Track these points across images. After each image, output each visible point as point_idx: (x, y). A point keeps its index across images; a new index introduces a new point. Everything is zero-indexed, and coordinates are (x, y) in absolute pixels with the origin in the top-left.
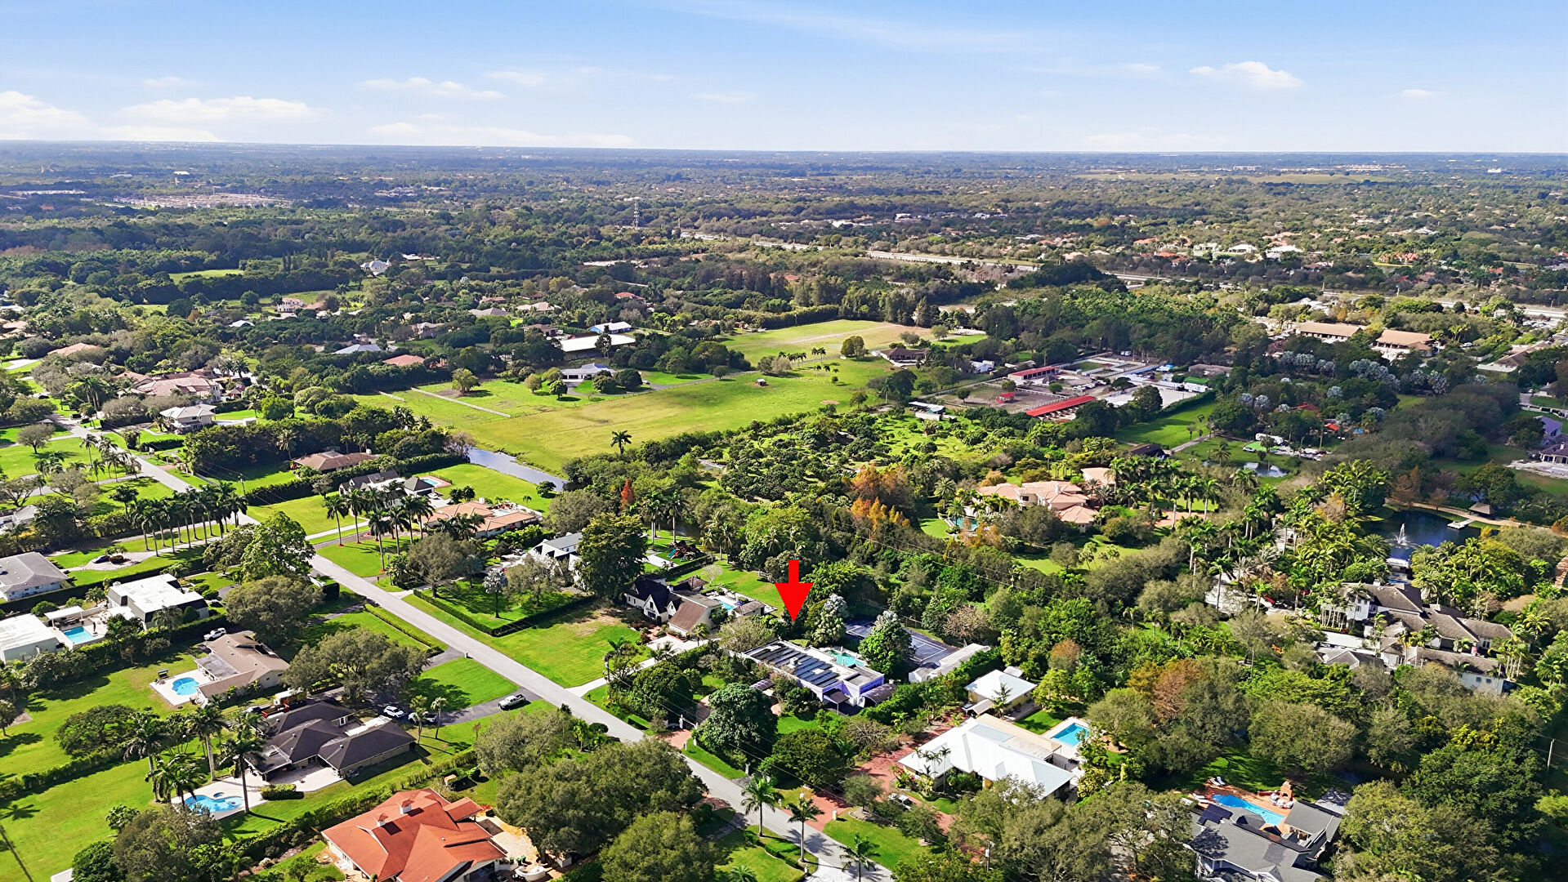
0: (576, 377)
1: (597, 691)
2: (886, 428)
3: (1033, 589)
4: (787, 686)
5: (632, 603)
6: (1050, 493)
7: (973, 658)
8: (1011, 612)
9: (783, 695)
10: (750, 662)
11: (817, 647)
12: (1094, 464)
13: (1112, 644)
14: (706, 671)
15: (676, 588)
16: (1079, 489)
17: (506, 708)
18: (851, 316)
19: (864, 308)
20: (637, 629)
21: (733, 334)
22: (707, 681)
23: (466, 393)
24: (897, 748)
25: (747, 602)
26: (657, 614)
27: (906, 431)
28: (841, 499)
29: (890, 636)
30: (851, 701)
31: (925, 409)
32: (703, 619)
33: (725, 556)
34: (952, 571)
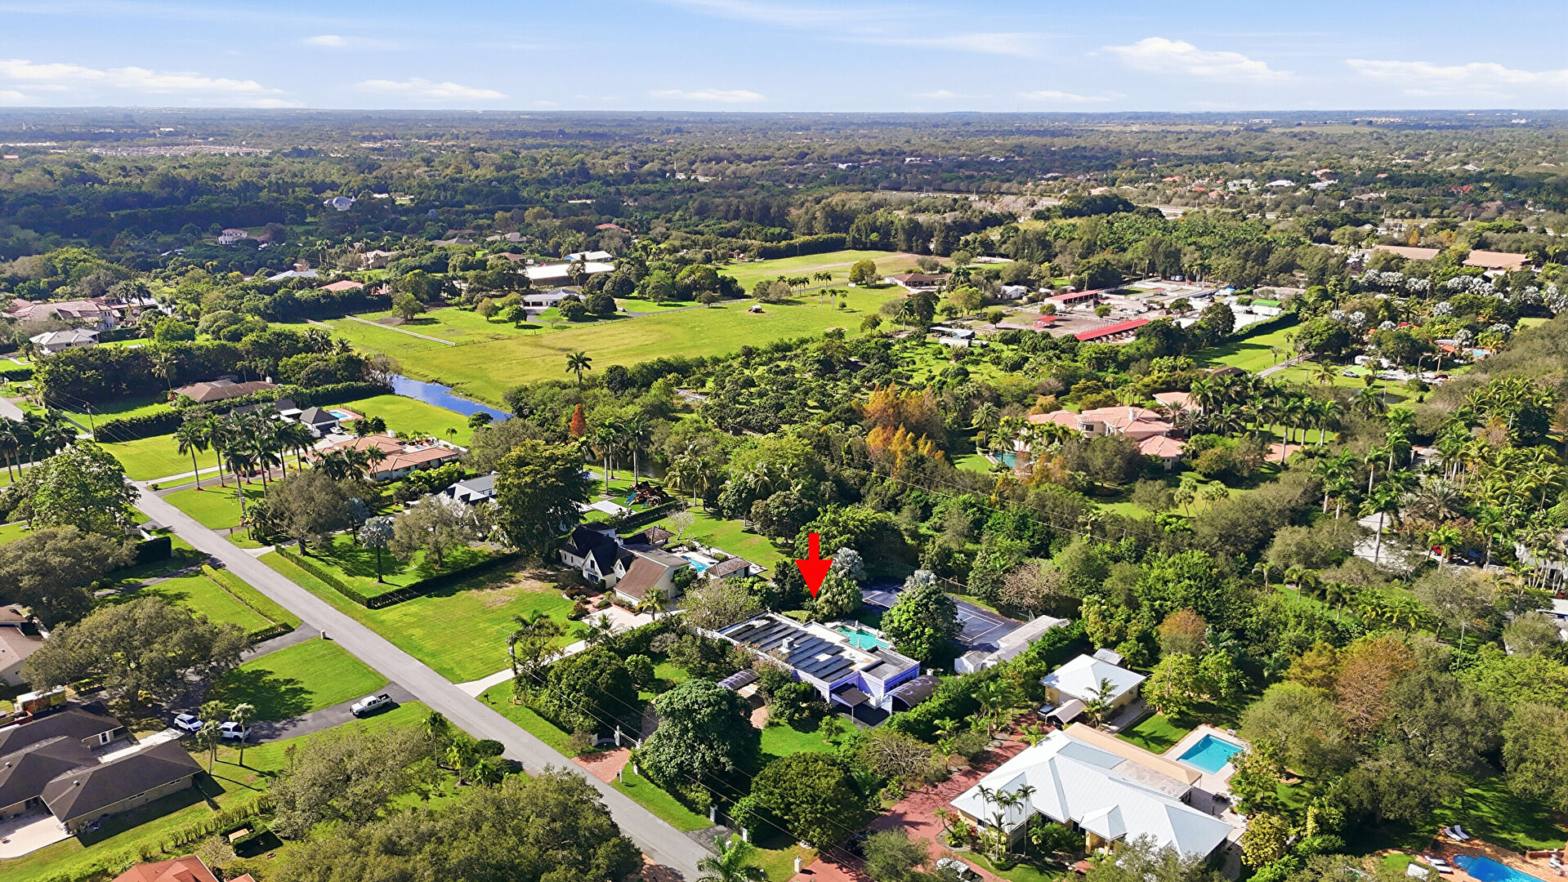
0: (540, 304)
1: (499, 688)
2: (905, 355)
3: (1119, 539)
4: (778, 680)
5: (568, 561)
6: (1121, 419)
7: (1046, 637)
8: (1093, 572)
9: (771, 692)
10: (725, 644)
11: (822, 623)
12: (1169, 387)
13: (1245, 615)
14: (660, 657)
15: (626, 541)
16: (1158, 416)
17: (362, 714)
18: (860, 246)
19: (874, 236)
20: (572, 598)
21: (727, 263)
22: (661, 671)
23: (410, 321)
24: (945, 777)
25: (726, 559)
26: (601, 577)
27: (929, 357)
28: (852, 429)
29: (926, 605)
30: (873, 702)
31: (949, 335)
32: (663, 584)
33: (701, 501)
34: (1005, 518)
